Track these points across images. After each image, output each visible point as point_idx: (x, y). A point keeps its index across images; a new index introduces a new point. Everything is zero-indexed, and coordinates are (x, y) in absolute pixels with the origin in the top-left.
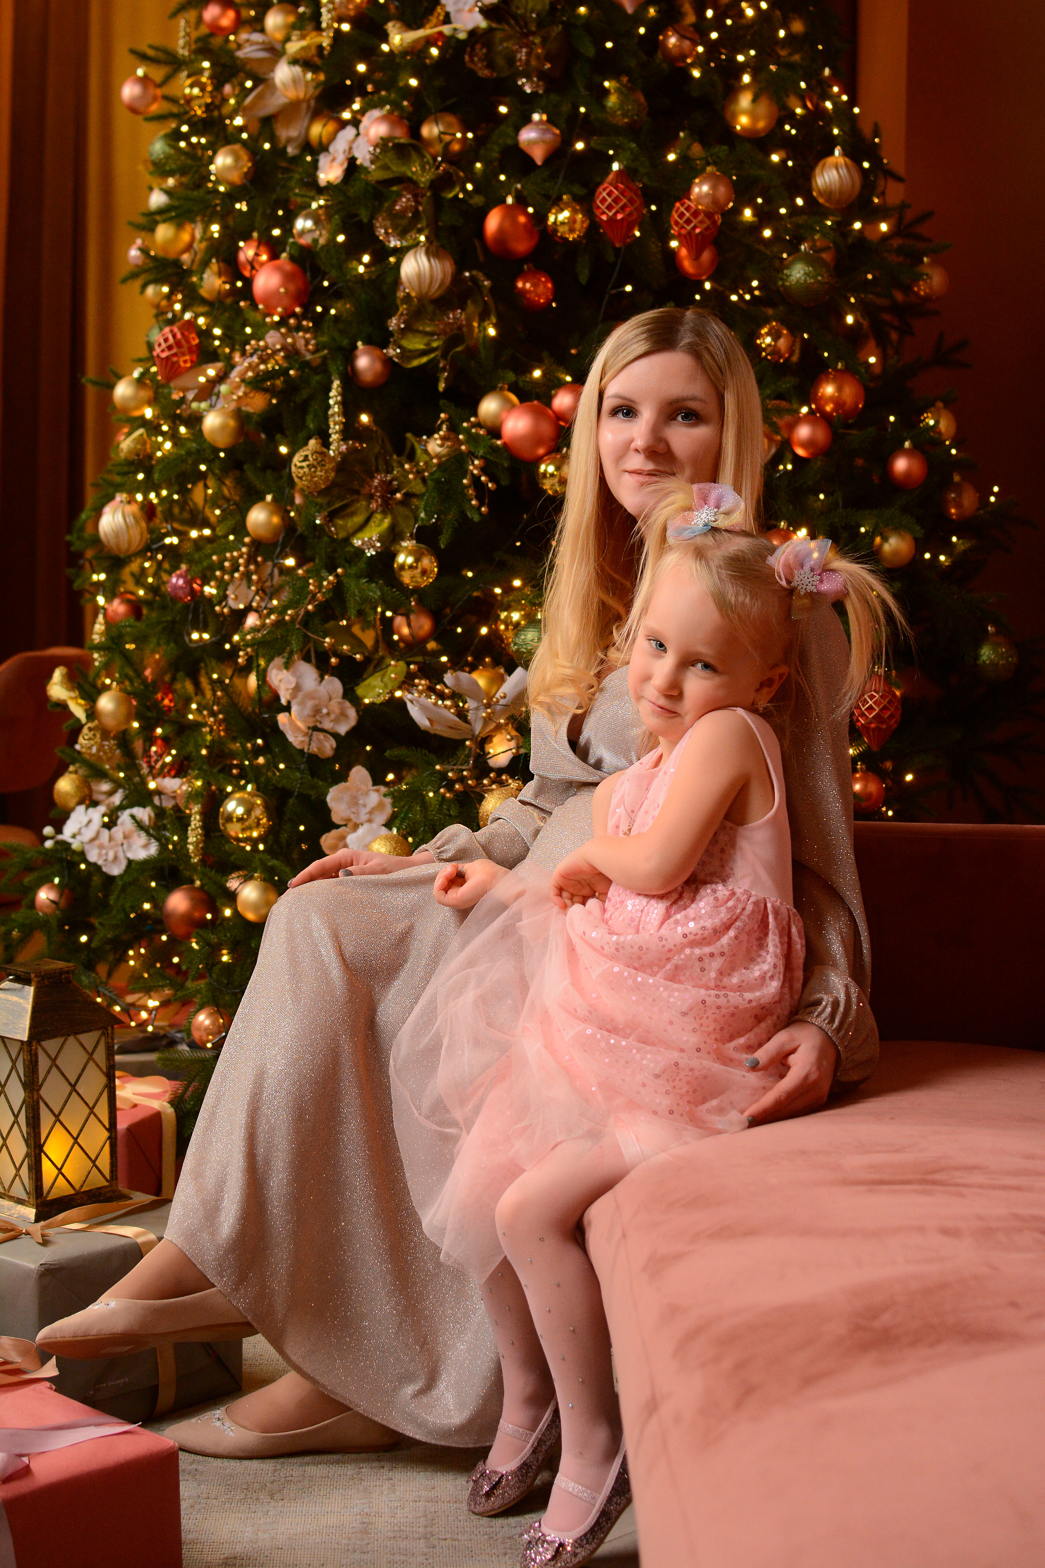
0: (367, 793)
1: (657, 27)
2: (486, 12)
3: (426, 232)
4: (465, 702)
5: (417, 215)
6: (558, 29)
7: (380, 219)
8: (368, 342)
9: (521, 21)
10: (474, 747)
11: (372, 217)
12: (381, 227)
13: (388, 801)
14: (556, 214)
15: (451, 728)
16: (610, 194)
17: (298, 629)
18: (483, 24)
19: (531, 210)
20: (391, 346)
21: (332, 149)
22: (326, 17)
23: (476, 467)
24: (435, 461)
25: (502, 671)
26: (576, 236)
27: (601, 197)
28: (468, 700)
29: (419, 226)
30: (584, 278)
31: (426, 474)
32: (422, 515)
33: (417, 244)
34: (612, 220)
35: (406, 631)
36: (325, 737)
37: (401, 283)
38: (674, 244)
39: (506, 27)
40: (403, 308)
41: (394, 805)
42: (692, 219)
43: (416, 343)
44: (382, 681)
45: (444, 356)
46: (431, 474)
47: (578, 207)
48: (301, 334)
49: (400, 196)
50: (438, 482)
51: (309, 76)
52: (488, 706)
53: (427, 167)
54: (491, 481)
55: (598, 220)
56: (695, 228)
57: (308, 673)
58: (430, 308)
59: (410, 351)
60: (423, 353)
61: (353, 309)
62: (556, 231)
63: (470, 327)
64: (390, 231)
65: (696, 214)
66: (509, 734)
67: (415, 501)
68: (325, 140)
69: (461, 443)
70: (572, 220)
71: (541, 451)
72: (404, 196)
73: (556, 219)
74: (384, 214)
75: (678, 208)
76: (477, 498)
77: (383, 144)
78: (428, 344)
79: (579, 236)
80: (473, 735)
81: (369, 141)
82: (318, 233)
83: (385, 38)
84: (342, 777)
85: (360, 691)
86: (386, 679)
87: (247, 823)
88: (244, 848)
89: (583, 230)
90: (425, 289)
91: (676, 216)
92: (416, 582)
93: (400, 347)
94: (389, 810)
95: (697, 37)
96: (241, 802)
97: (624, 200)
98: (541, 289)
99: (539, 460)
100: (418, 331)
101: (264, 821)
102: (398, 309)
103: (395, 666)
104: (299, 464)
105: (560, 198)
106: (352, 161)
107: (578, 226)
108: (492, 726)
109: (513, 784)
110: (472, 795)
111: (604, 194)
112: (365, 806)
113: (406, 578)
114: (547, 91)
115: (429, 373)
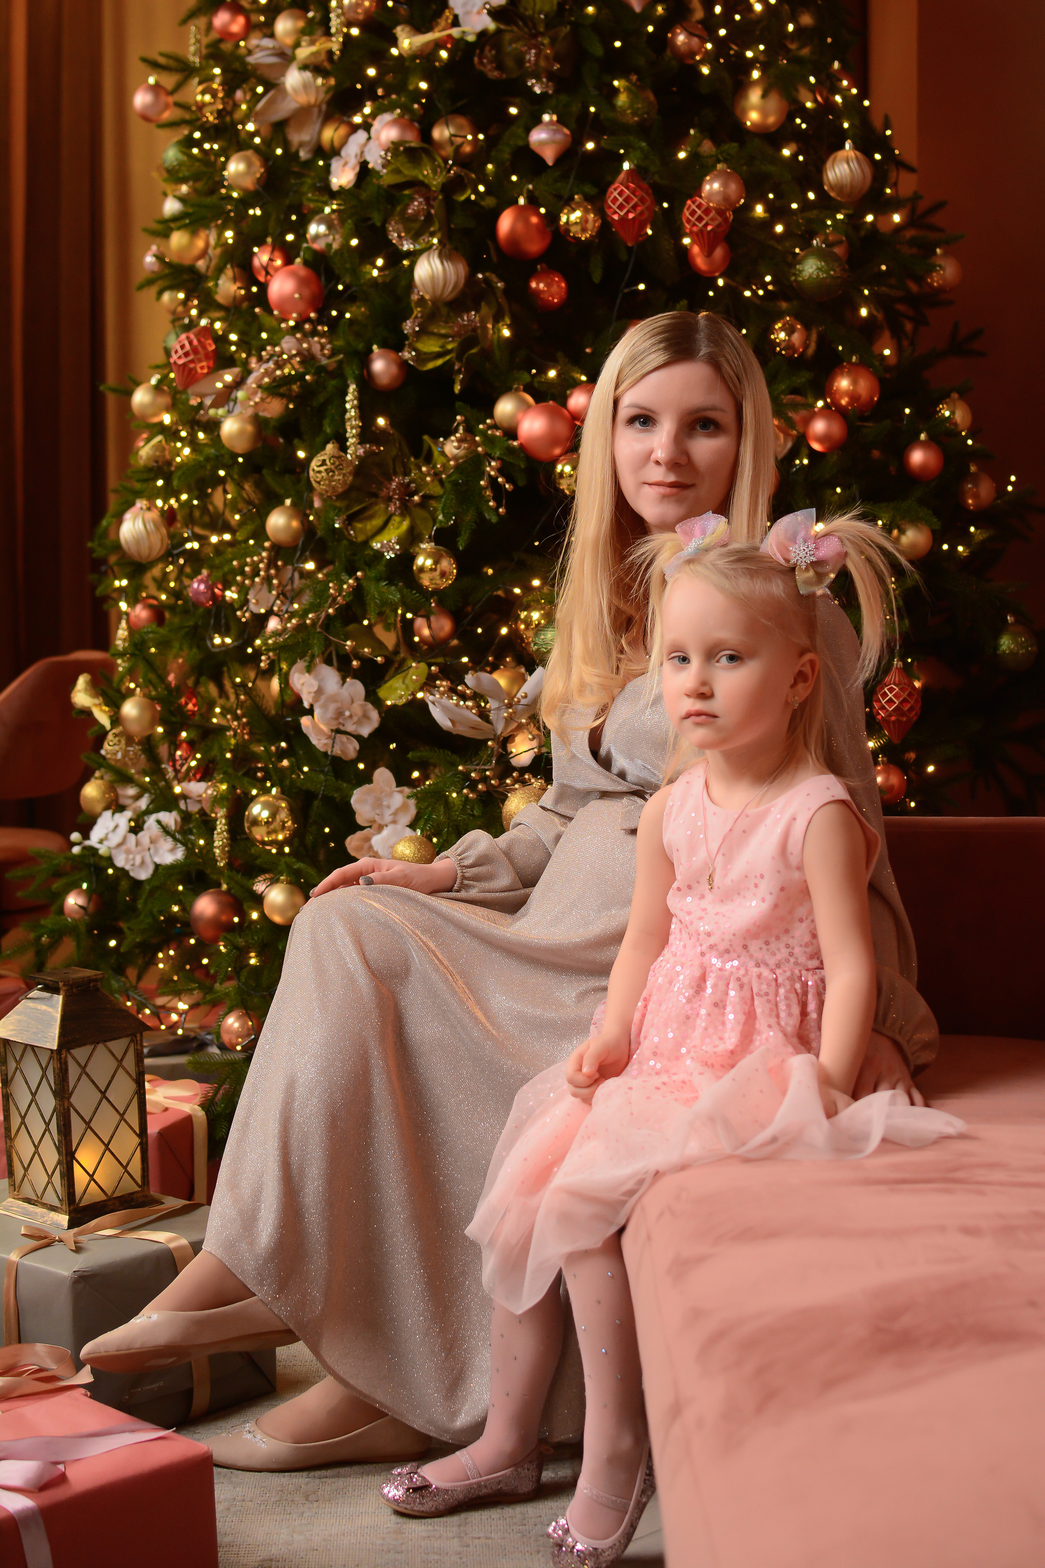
0: (390, 795)
1: (666, 25)
2: (495, 13)
3: (439, 235)
4: (486, 702)
5: (429, 218)
6: (566, 30)
7: (393, 223)
8: (383, 345)
9: (529, 22)
10: (496, 747)
11: (385, 221)
12: (394, 231)
13: (412, 802)
14: (568, 214)
15: (473, 728)
16: (620, 194)
17: (319, 633)
18: (491, 26)
19: (543, 210)
20: (406, 349)
21: (343, 153)
22: (335, 22)
23: (492, 468)
24: (452, 463)
25: (523, 670)
26: (588, 236)
27: (612, 197)
28: (489, 700)
29: (432, 229)
30: (597, 277)
31: (444, 476)
32: (441, 517)
33: (430, 247)
34: (623, 219)
35: (426, 632)
36: (348, 739)
37: (416, 287)
38: (686, 241)
39: (515, 29)
40: (417, 311)
41: (417, 805)
42: (704, 216)
43: (430, 346)
44: (403, 682)
45: (459, 358)
46: (449, 476)
47: (589, 207)
48: (316, 339)
49: (412, 199)
50: (455, 484)
51: (320, 81)
52: (510, 706)
53: (439, 170)
54: (508, 482)
55: (609, 220)
56: (706, 225)
57: (330, 676)
58: (444, 310)
59: (425, 353)
60: (439, 355)
61: (368, 313)
62: (568, 231)
63: (485, 328)
64: (403, 234)
65: (707, 211)
66: (531, 733)
67: (434, 503)
68: (336, 143)
69: (477, 444)
70: (584, 220)
71: (557, 451)
72: (415, 200)
73: (568, 219)
74: (397, 218)
75: (690, 206)
76: (495, 499)
77: (394, 148)
78: (442, 347)
79: (591, 235)
80: (495, 735)
81: (380, 145)
82: (331, 237)
83: (394, 42)
84: (366, 778)
85: (382, 693)
86: (407, 681)
87: (272, 827)
88: (270, 850)
89: (596, 230)
90: (439, 292)
91: (687, 213)
92: (436, 584)
93: (415, 350)
94: (413, 811)
95: (705, 34)
96: (266, 805)
97: (636, 200)
98: (555, 289)
99: (554, 462)
100: (433, 334)
101: (290, 823)
102: (412, 312)
103: (417, 668)
104: (317, 469)
105: (572, 199)
106: (364, 165)
107: (590, 225)
108: (514, 726)
109: (537, 783)
110: (496, 795)
111: (615, 194)
112: (389, 807)
113: (426, 580)
114: (556, 91)
115: (444, 375)
